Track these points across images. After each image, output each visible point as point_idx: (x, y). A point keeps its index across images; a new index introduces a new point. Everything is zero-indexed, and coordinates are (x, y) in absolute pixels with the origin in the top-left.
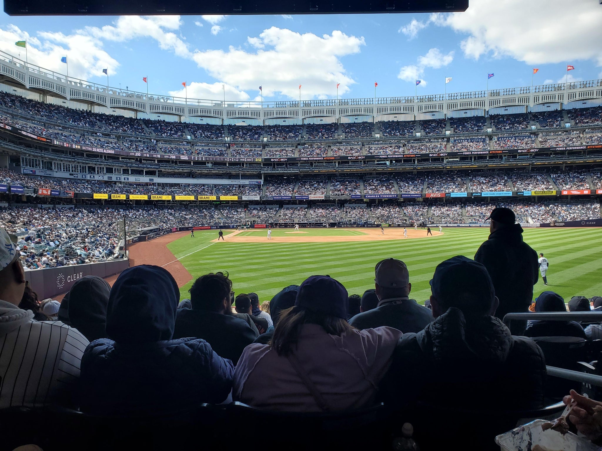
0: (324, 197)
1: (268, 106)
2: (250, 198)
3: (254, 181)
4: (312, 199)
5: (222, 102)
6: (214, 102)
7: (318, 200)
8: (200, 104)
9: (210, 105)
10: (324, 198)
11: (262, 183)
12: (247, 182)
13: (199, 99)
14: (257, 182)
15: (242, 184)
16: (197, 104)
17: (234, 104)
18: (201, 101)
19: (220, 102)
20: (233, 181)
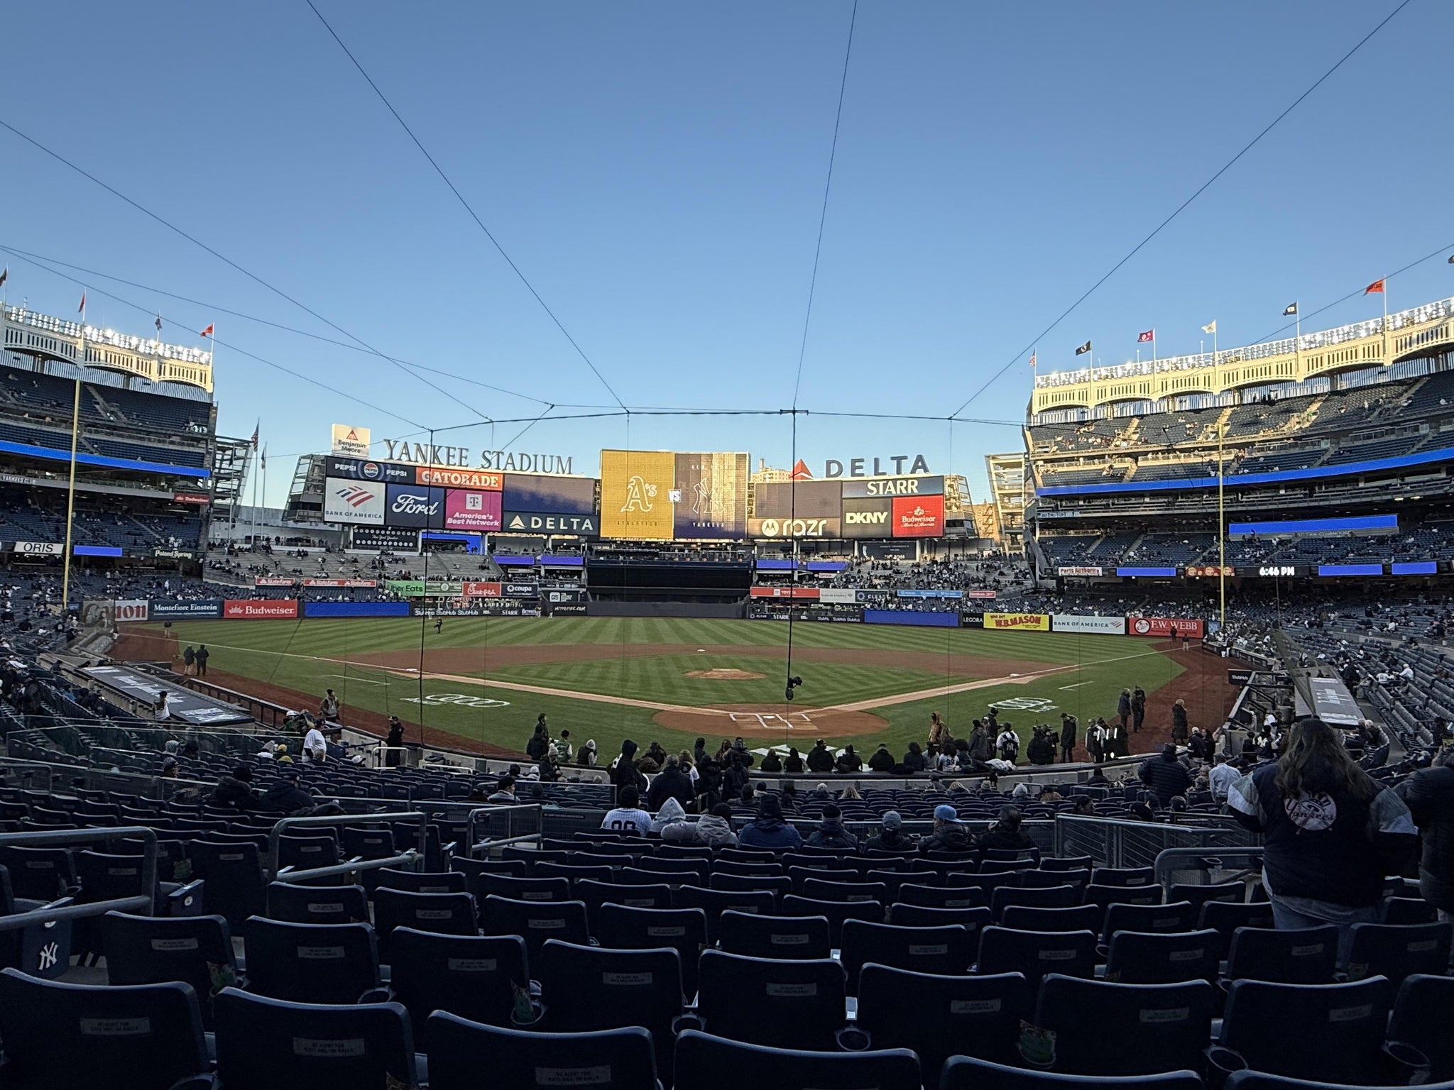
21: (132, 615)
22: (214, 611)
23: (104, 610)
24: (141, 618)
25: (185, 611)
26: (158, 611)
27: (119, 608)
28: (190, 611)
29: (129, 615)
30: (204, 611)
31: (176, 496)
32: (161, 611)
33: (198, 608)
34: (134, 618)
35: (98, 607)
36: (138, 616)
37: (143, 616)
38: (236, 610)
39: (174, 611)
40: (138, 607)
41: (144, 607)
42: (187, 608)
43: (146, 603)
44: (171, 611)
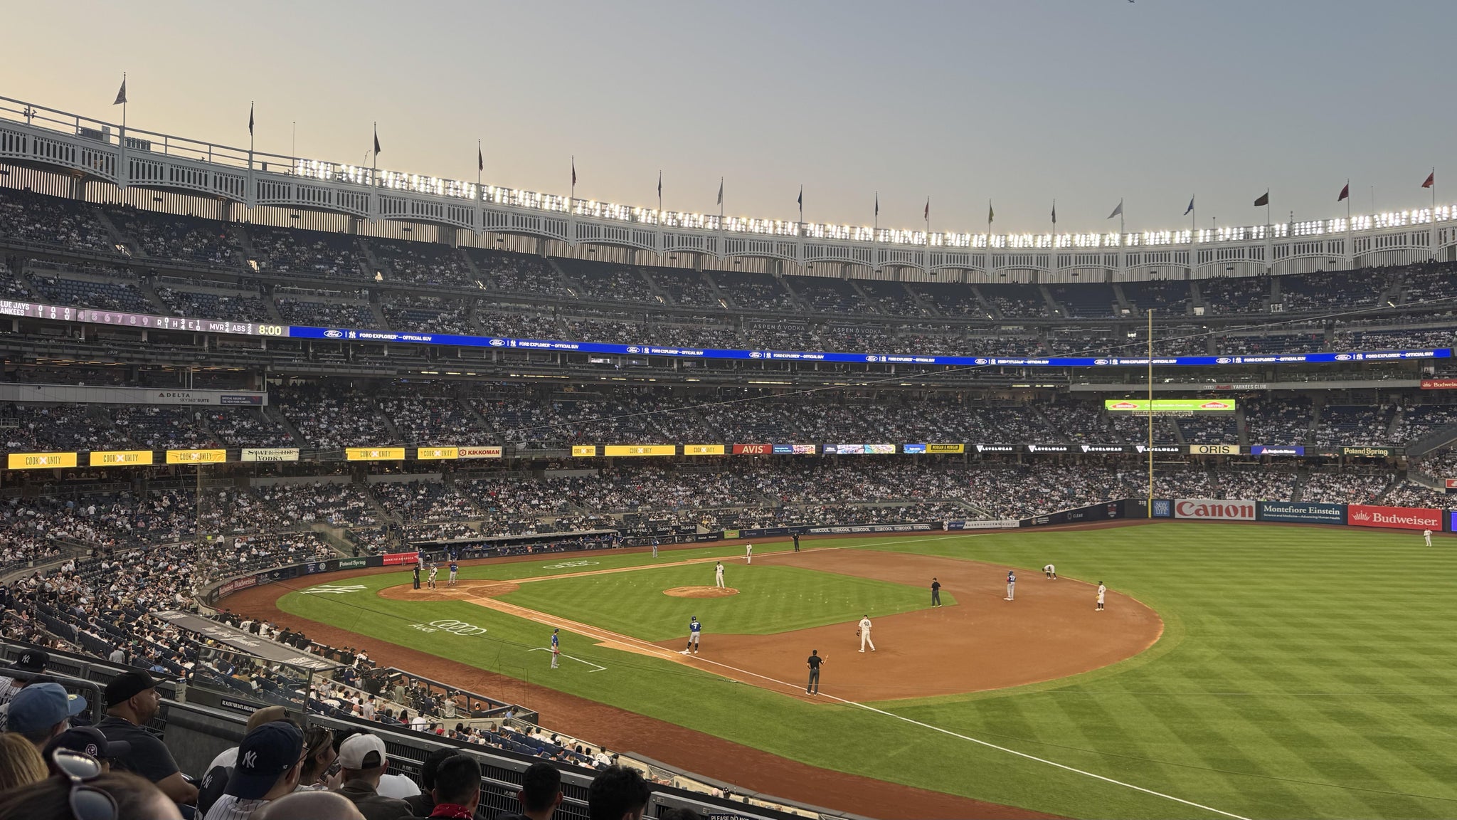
0: (500, 452)
1: (264, 165)
2: (268, 455)
3: (241, 395)
4: (468, 456)
5: (106, 126)
6: (83, 123)
7: (482, 460)
8: (34, 122)
9: (72, 131)
10: (499, 455)
11: (265, 402)
12: (213, 397)
13: (29, 105)
14: (247, 398)
15: (196, 403)
16: (24, 120)
17: (148, 143)
18: (40, 112)
19: (98, 127)
20: (165, 393)
21: (1236, 512)
22: (1337, 516)
23: (1201, 508)
24: (1247, 518)
25: (1302, 514)
26: (1269, 513)
27: (1220, 507)
28: (1307, 514)
29: (1232, 514)
30: (1325, 515)
31: (1422, 384)
32: (1272, 513)
33: (1319, 511)
34: (1239, 517)
35: (1193, 505)
36: (1243, 515)
37: (1250, 515)
38: (1361, 517)
39: (1288, 514)
40: (1243, 508)
41: (1250, 508)
42: (1304, 511)
43: (1253, 504)
44: (1285, 513)
